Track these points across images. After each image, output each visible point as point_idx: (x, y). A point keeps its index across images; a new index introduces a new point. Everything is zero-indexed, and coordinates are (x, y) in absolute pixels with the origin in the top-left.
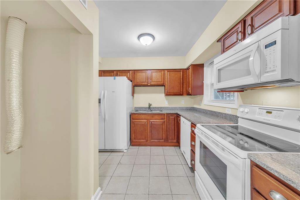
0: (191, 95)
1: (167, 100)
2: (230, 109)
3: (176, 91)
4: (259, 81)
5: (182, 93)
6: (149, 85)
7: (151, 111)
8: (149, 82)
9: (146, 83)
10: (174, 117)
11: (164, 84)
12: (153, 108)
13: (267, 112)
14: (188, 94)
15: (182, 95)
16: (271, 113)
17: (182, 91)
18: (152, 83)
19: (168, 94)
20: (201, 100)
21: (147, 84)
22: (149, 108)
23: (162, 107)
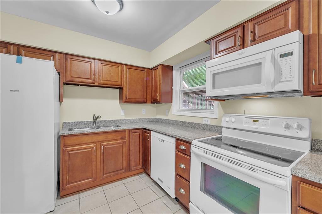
0: (159, 102)
1: (122, 109)
2: (209, 119)
3: (138, 96)
4: (272, 90)
5: (145, 100)
6: (96, 84)
7: (99, 127)
8: (96, 80)
9: (90, 81)
10: (139, 133)
11: (121, 86)
12: (101, 122)
13: (254, 121)
14: (155, 101)
15: (145, 102)
16: (257, 121)
17: (145, 97)
18: (102, 82)
19: (127, 100)
20: (169, 109)
21: (93, 82)
22: (94, 122)
23: (115, 120)
